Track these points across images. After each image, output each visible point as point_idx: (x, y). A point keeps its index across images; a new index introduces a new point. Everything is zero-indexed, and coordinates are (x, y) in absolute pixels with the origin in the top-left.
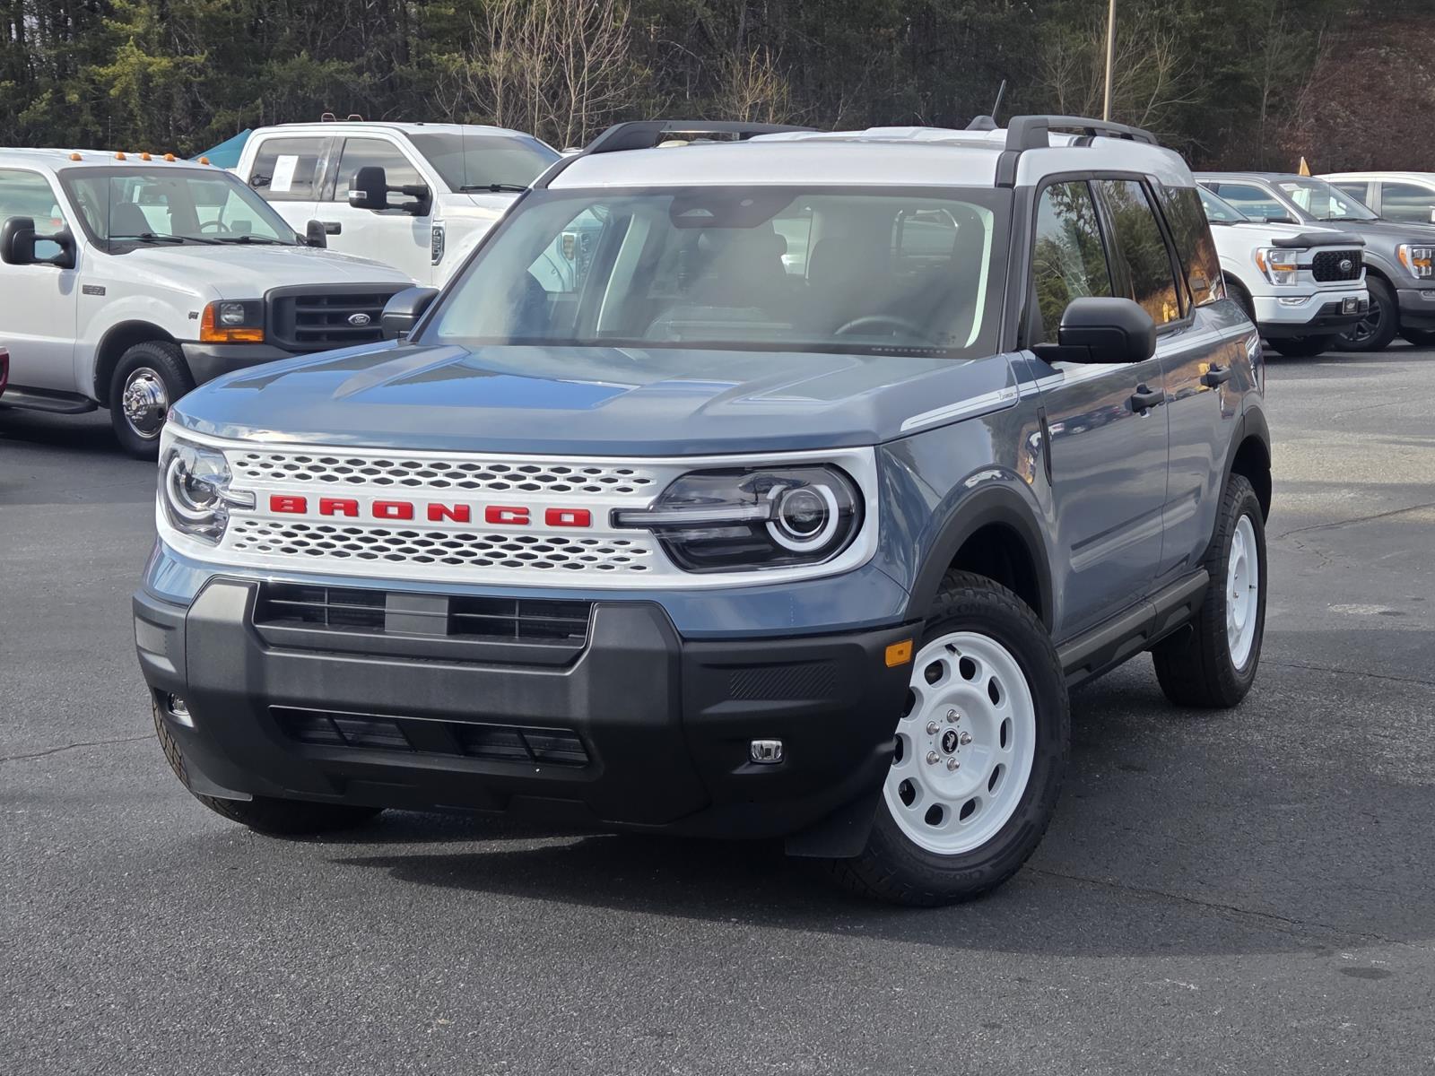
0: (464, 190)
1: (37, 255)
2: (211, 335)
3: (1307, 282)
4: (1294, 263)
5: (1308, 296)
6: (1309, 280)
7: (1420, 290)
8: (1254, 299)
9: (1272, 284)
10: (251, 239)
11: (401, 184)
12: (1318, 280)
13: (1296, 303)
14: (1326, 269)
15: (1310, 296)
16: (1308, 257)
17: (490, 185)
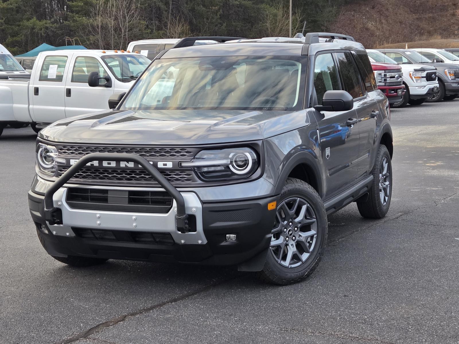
3: (424, 82)
4: (420, 76)
5: (424, 86)
6: (425, 81)
7: (452, 83)
8: (409, 87)
9: (414, 82)
12: (427, 81)
13: (421, 88)
14: (429, 78)
15: (425, 86)
16: (424, 74)
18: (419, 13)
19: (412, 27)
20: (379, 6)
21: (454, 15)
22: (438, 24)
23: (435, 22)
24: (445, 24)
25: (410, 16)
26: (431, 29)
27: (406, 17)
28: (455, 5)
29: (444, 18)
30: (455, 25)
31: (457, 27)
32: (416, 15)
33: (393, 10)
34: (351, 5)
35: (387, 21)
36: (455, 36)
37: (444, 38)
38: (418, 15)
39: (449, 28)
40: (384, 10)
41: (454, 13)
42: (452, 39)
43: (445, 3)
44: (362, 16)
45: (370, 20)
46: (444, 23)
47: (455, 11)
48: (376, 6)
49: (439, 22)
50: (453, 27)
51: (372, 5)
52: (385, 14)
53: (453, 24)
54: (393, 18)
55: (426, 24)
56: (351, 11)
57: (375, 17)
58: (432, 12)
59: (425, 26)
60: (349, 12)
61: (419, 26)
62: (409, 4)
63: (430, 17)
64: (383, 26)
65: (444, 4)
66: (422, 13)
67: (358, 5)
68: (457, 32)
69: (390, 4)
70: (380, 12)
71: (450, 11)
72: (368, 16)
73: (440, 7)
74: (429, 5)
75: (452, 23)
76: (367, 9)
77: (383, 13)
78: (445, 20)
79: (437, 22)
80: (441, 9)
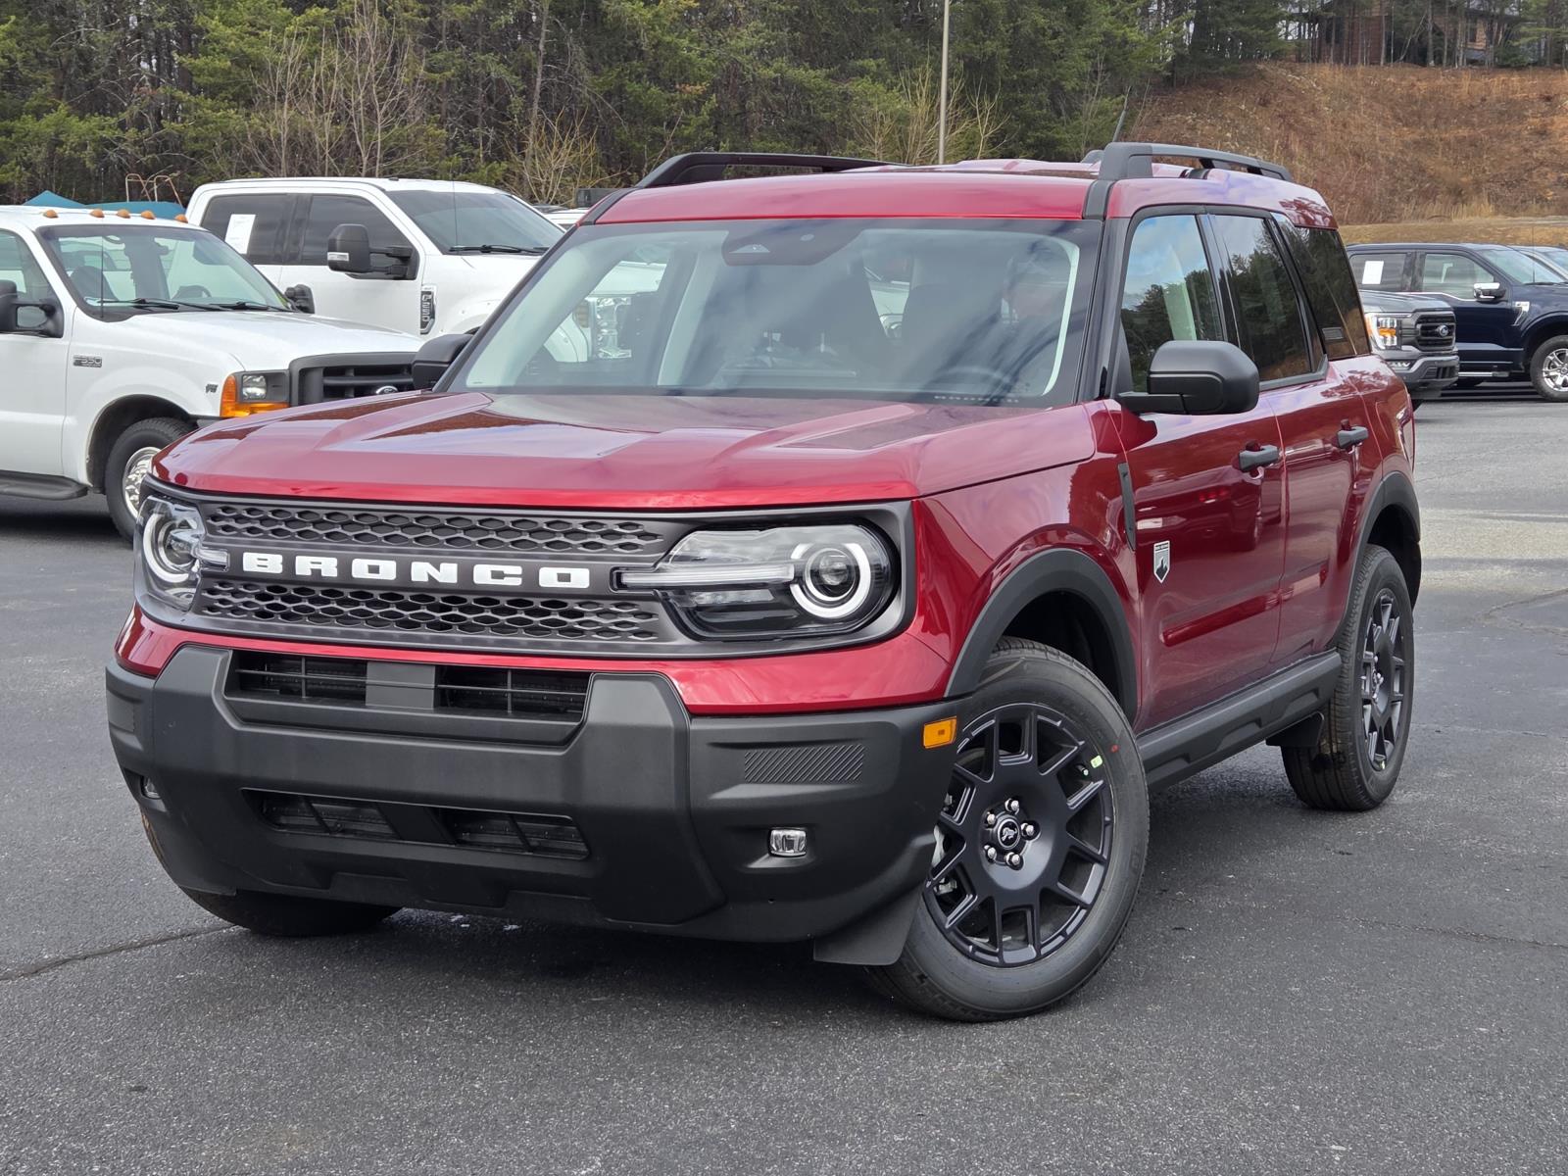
0: (453, 251)
1: (20, 323)
2: (233, 410)
10: (247, 304)
11: (383, 247)
17: (480, 246)
18: (1425, 124)
19: (1398, 173)
20: (1285, 96)
21: (1542, 133)
22: (1488, 162)
23: (1477, 158)
24: (1513, 163)
25: (1393, 133)
26: (1464, 179)
27: (1377, 138)
28: (1548, 99)
29: (1510, 142)
30: (1547, 169)
31: (1552, 177)
32: (1413, 133)
33: (1334, 111)
34: (1185, 92)
35: (1309, 148)
36: (1542, 207)
37: (1506, 214)
38: (1419, 131)
39: (1525, 177)
40: (1302, 111)
41: (1545, 125)
42: (1530, 216)
43: (1514, 92)
44: (1220, 131)
45: (1247, 145)
46: (1508, 160)
47: (1548, 120)
48: (1275, 97)
49: (1492, 159)
50: (1539, 176)
51: (1260, 94)
52: (1304, 124)
53: (1538, 164)
54: (1333, 140)
55: (1446, 164)
56: (1184, 113)
57: (1267, 134)
58: (1468, 123)
59: (1443, 168)
60: (1179, 116)
61: (1422, 171)
62: (1392, 94)
63: (1460, 141)
64: (1293, 166)
65: (1510, 97)
66: (1435, 126)
67: (1211, 92)
68: (1552, 193)
69: (1325, 92)
70: (1284, 117)
71: (1531, 120)
72: (1243, 129)
73: (1498, 106)
74: (1458, 97)
75: (1537, 160)
76: (1243, 107)
77: (1296, 122)
78: (1514, 149)
79: (1485, 157)
80: (1501, 113)
